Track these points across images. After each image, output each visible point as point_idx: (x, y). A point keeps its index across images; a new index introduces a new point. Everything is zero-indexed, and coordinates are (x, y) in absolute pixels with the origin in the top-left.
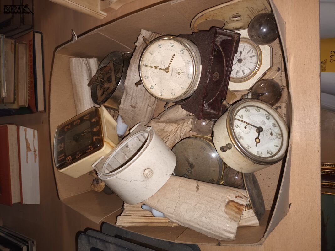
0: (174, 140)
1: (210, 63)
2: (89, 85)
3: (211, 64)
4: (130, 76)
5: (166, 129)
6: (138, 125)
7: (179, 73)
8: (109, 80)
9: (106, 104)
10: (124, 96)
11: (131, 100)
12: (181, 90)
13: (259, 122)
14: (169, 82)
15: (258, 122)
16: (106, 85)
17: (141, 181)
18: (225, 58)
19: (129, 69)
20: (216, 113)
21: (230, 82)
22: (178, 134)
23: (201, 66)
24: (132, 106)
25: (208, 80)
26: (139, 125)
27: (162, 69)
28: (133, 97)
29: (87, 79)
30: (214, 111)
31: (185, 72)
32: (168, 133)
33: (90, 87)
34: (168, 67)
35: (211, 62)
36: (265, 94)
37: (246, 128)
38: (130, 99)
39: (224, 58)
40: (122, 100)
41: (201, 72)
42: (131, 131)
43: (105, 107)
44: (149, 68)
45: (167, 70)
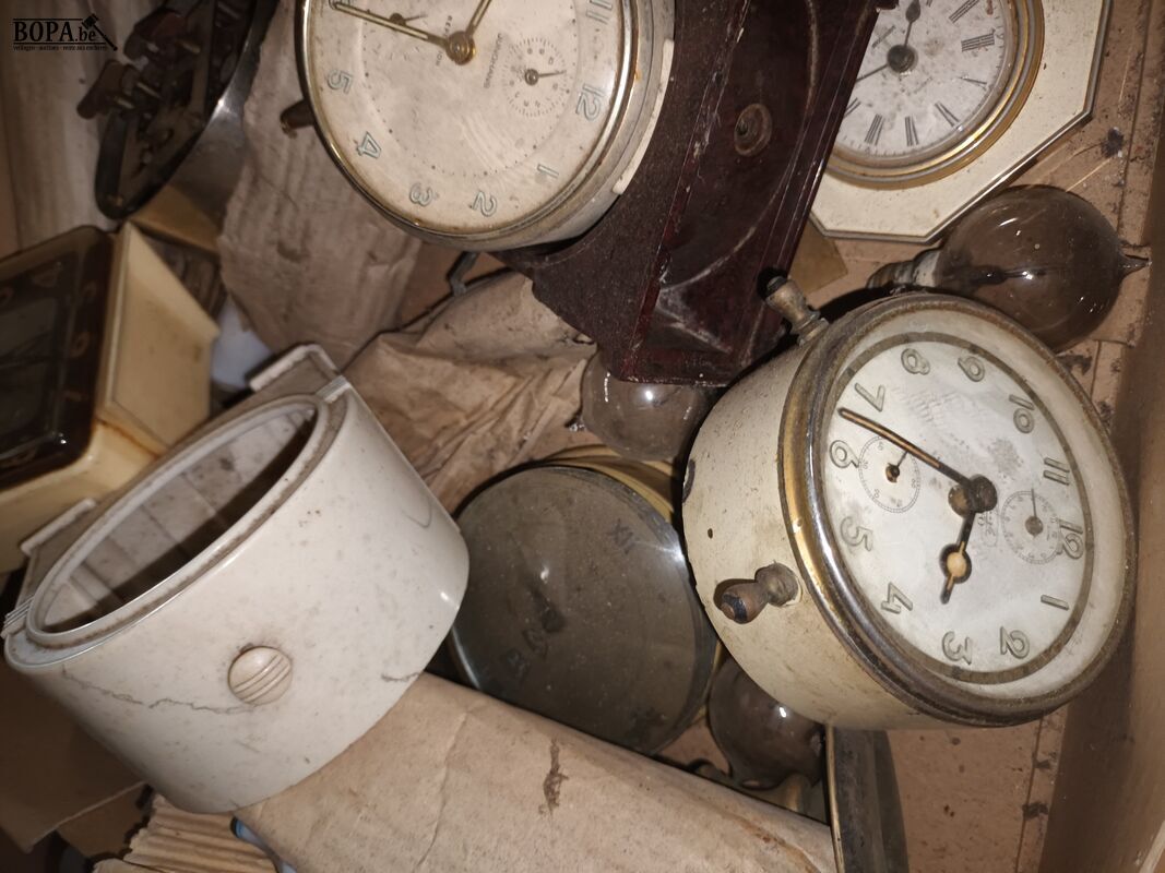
0: (491, 454)
1: (729, 30)
2: (86, 109)
3: (733, 37)
4: (273, 72)
5: (453, 392)
6: (298, 353)
7: (532, 77)
8: (183, 96)
9: (146, 217)
10: (242, 188)
11: (278, 213)
12: (532, 182)
13: (982, 445)
14: (464, 121)
15: (975, 447)
16: (166, 120)
17: (216, 710)
18: (821, 29)
19: (270, 36)
20: (719, 347)
21: (828, 182)
22: (508, 430)
23: (669, 48)
24: (283, 250)
25: (700, 138)
26: (309, 357)
27: (432, 38)
28: (285, 194)
29: (82, 75)
30: (715, 331)
31: (571, 71)
32: (459, 415)
33: (92, 123)
34: (471, 28)
35: (735, 28)
36: (1019, 275)
37: (893, 472)
38: (272, 208)
39: (814, 28)
40: (234, 209)
41: (664, 88)
42: (256, 384)
43: (145, 232)
44: (360, 23)
45: (459, 46)
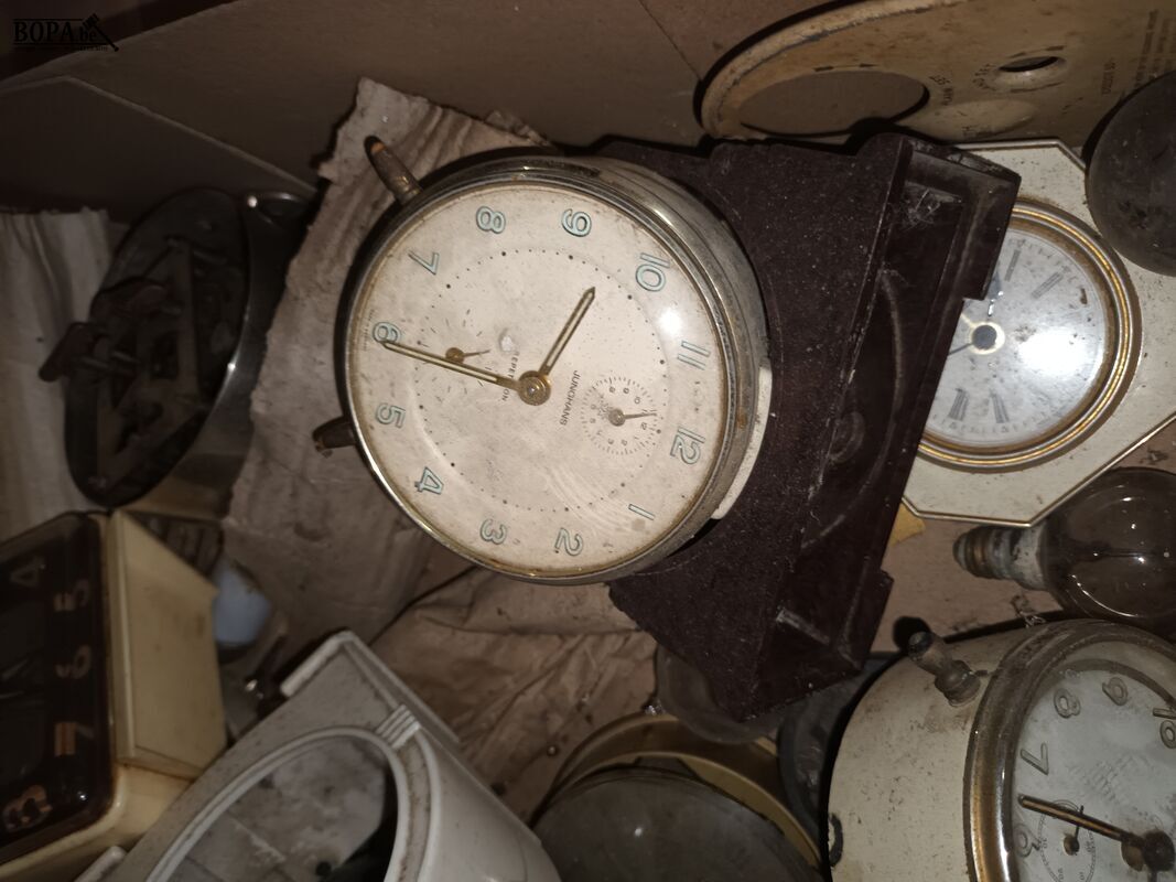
0: (544, 717)
1: (842, 376)
2: (47, 373)
3: (845, 380)
5: (497, 660)
6: (330, 646)
7: (617, 418)
8: (164, 358)
9: (141, 505)
10: (249, 470)
11: (294, 495)
12: (629, 529)
14: (548, 471)
15: (1154, 811)
16: (148, 391)
20: (814, 636)
21: (918, 463)
22: (564, 692)
24: (299, 529)
25: (814, 482)
26: (341, 650)
27: (500, 380)
28: (302, 477)
29: (39, 333)
30: (807, 617)
31: (661, 412)
32: (508, 680)
33: (56, 385)
34: (546, 369)
35: (848, 372)
37: (1072, 845)
38: (288, 491)
40: (241, 490)
42: (287, 687)
44: (410, 363)
45: (533, 386)
